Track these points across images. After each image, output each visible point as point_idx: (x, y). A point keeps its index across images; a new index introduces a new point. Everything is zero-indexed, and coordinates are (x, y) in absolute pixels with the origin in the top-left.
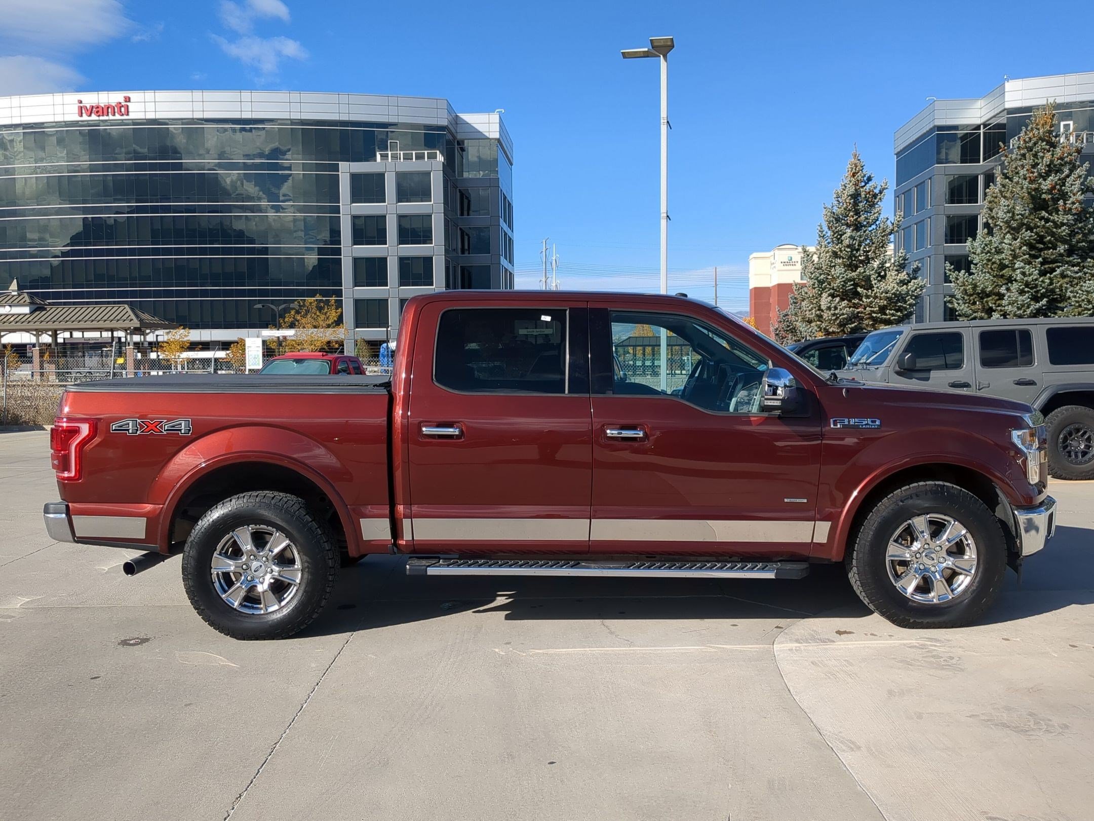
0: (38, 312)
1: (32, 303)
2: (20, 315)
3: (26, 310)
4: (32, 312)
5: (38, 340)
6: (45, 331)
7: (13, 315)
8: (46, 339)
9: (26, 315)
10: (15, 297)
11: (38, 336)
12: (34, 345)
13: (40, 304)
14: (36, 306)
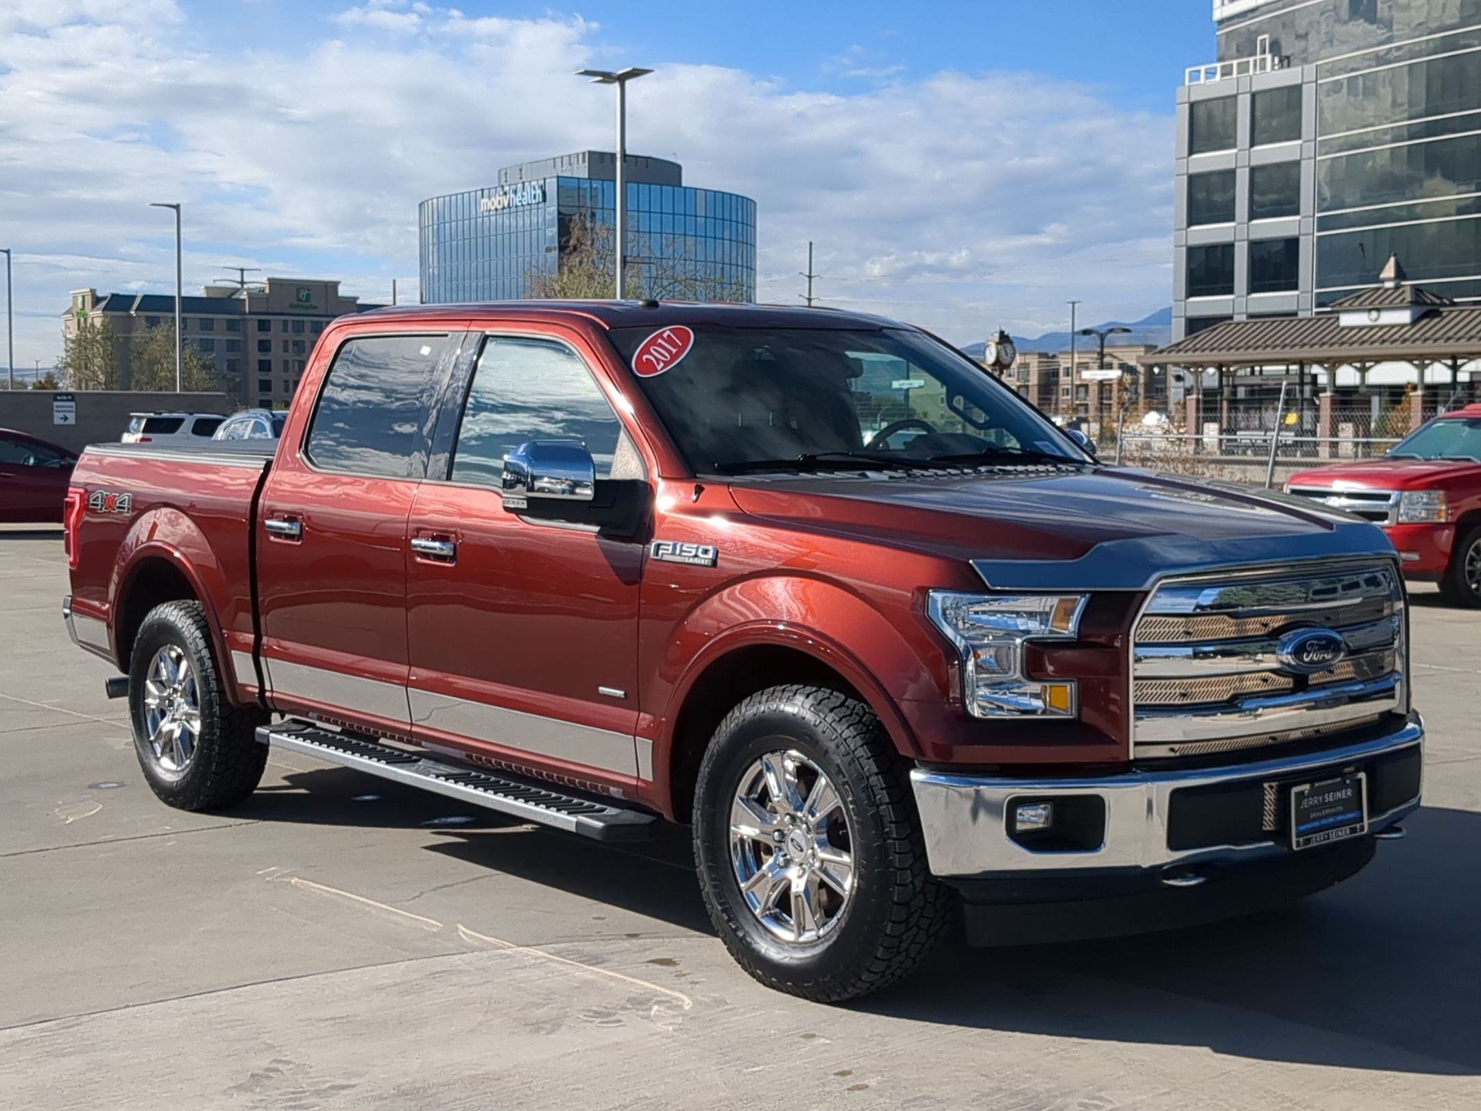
0: (1427, 320)
1: (1415, 303)
2: (1393, 326)
3: (1404, 317)
4: (1414, 322)
5: (1422, 376)
6: (1436, 358)
7: (1382, 327)
8: (1439, 373)
9: (1403, 326)
10: (1389, 292)
11: (1422, 368)
12: (1415, 388)
13: (1434, 304)
14: (1425, 309)
